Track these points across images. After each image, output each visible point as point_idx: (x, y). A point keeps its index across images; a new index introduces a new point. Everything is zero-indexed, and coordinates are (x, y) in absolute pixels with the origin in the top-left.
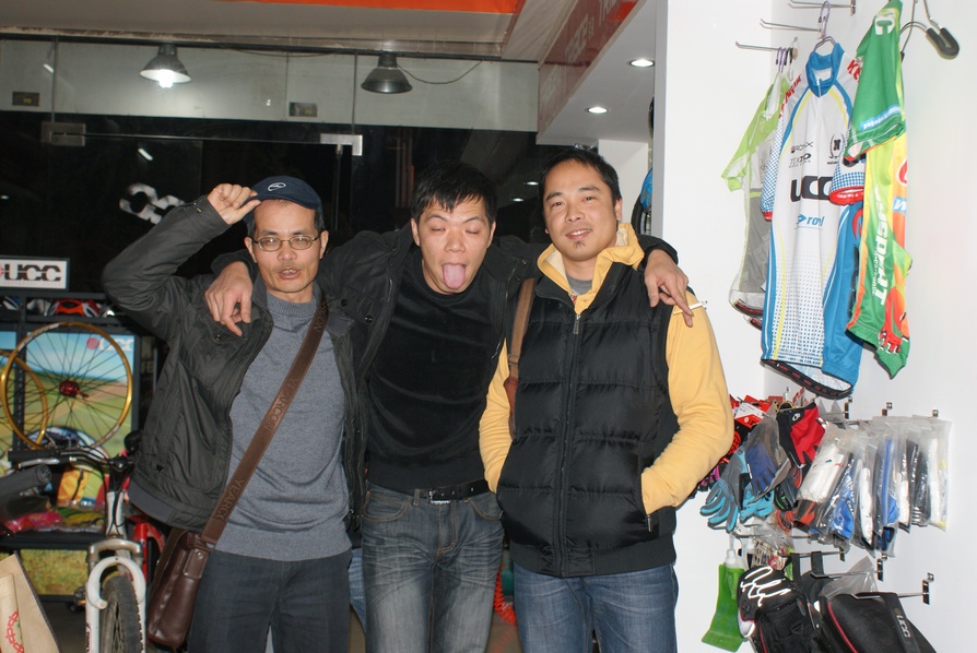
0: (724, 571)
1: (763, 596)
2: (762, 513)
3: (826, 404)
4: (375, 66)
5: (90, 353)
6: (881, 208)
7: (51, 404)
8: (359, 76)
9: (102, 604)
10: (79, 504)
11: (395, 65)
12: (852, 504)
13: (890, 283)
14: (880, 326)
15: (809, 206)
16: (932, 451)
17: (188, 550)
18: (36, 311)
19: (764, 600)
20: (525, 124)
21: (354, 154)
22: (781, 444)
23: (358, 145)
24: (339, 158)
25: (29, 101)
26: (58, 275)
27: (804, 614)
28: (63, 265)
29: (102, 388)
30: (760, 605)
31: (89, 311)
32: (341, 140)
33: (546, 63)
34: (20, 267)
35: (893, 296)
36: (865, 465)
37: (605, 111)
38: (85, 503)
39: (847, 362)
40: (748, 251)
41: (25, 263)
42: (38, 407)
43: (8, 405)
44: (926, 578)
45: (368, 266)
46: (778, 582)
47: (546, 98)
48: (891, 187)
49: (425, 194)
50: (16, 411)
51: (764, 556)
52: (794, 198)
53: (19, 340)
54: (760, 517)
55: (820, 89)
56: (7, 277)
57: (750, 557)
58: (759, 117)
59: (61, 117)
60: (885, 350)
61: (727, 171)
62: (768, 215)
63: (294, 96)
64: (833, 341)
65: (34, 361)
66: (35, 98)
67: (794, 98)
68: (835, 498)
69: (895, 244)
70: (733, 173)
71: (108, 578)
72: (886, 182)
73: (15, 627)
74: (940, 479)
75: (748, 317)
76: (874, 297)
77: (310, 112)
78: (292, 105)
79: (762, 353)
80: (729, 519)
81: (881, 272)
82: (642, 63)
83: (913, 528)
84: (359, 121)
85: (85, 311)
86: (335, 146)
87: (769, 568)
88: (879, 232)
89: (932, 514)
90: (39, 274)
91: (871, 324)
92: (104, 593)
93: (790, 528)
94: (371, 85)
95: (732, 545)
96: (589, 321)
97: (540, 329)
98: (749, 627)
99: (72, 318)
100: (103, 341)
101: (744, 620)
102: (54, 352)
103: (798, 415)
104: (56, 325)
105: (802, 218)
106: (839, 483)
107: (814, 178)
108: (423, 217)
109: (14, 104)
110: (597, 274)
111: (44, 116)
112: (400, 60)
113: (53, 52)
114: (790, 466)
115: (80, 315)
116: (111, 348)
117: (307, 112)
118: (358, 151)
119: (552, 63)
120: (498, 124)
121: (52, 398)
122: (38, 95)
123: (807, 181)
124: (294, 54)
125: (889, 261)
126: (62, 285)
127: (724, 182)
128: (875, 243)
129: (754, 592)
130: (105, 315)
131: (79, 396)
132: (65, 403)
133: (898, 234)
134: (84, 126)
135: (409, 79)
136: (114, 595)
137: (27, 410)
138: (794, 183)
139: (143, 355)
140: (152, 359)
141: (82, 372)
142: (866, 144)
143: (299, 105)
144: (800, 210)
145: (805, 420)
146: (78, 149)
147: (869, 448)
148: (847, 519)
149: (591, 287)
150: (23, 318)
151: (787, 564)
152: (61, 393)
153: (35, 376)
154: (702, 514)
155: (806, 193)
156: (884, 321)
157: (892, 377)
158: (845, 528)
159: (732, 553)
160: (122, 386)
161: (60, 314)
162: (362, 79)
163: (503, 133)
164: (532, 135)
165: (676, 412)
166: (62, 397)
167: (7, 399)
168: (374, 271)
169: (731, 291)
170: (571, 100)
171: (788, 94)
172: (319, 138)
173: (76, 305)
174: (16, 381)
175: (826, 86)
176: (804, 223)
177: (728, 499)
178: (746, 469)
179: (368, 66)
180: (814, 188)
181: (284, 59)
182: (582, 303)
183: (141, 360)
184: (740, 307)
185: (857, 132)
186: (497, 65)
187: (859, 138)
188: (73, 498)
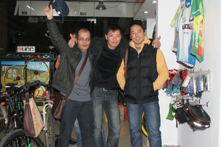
0: (170, 104)
1: (177, 107)
2: (177, 92)
3: (190, 70)
4: (99, 4)
5: (40, 66)
6: (197, 29)
7: (33, 76)
8: (95, 6)
9: (46, 113)
10: (39, 97)
11: (103, 4)
12: (192, 87)
13: (199, 44)
14: (197, 52)
15: (186, 30)
16: (208, 76)
17: (62, 100)
18: (28, 57)
19: (177, 108)
20: (131, 16)
21: (94, 23)
22: (180, 77)
23: (95, 21)
24: (91, 24)
25: (25, 13)
26: (33, 49)
27: (185, 111)
28: (34, 47)
29: (43, 73)
30: (176, 109)
31: (40, 57)
32: (92, 20)
33: (135, 2)
34: (25, 48)
35: (199, 47)
36: (194, 80)
37: (147, 12)
38: (40, 97)
39: (193, 61)
40: (175, 40)
41: (26, 47)
42: (30, 77)
43: (24, 76)
44: (207, 102)
45: (97, 44)
46: (180, 105)
47: (135, 10)
48: (199, 25)
49: (109, 29)
50: (25, 78)
51: (178, 101)
52: (183, 29)
53: (26, 63)
54: (177, 93)
55: (188, 7)
56: (23, 50)
57: (175, 101)
58: (177, 13)
59: (32, 17)
60: (198, 57)
61: (171, 24)
62: (178, 32)
63: (81, 11)
64: (190, 57)
65: (29, 67)
66: (26, 13)
67: (183, 8)
68: (189, 86)
69: (200, 36)
70: (172, 24)
71: (47, 108)
72: (198, 24)
73: (33, 110)
74: (209, 82)
75: (175, 54)
76: (195, 47)
77: (85, 14)
78: (81, 13)
79: (177, 60)
80: (171, 93)
81: (197, 42)
82: (154, 2)
83: (204, 92)
84: (95, 16)
85: (39, 57)
86: (90, 21)
87: (178, 102)
88: (196, 34)
89: (208, 89)
90: (29, 49)
91: (195, 52)
92: (46, 111)
93: (183, 95)
94: (98, 8)
95: (172, 99)
96: (141, 55)
97: (131, 57)
98: (174, 114)
99: (36, 58)
100: (43, 63)
101: (173, 112)
102: (33, 65)
103: (183, 72)
104: (33, 60)
105: (184, 33)
106: (189, 83)
107: (187, 25)
108: (108, 34)
109: (22, 14)
110: (142, 46)
111: (29, 17)
112: (104, 3)
113: (30, 3)
114: (181, 82)
115: (38, 58)
116: (45, 64)
117: (84, 14)
118: (95, 22)
119: (136, 2)
120: (126, 16)
121: (33, 75)
122: (27, 12)
123: (185, 25)
124: (81, 2)
125: (198, 40)
126: (34, 51)
127: (170, 26)
128: (196, 36)
129: (175, 107)
130: (43, 58)
131: (38, 74)
132: (35, 76)
133: (201, 34)
134: (37, 18)
135: (106, 7)
136: (48, 111)
137: (27, 78)
138: (183, 26)
139: (51, 66)
140: (53, 67)
141: (38, 70)
142: (193, 17)
143: (82, 13)
144: (184, 31)
145: (185, 73)
146: (36, 23)
147: (195, 76)
148: (191, 90)
149: (141, 48)
150: (26, 58)
151: (182, 102)
152: (35, 74)
153: (29, 70)
154: (165, 92)
155: (185, 28)
156: (197, 51)
157: (200, 63)
158: (191, 92)
159: (172, 101)
160: (47, 72)
161: (34, 58)
162: (96, 7)
163: (127, 18)
164: (133, 18)
165: (158, 72)
166: (35, 75)
167: (24, 75)
168: (98, 45)
169: (171, 48)
170: (140, 10)
171: (182, 8)
172: (87, 20)
173: (37, 56)
174: (25, 71)
175: (189, 6)
176: (185, 33)
177: (170, 89)
178: (174, 83)
179: (97, 4)
180: (187, 27)
181: (79, 3)
182: (139, 52)
183: (51, 67)
184: (173, 51)
185: (192, 15)
186: (125, 3)
187: (192, 16)
188: (37, 96)
